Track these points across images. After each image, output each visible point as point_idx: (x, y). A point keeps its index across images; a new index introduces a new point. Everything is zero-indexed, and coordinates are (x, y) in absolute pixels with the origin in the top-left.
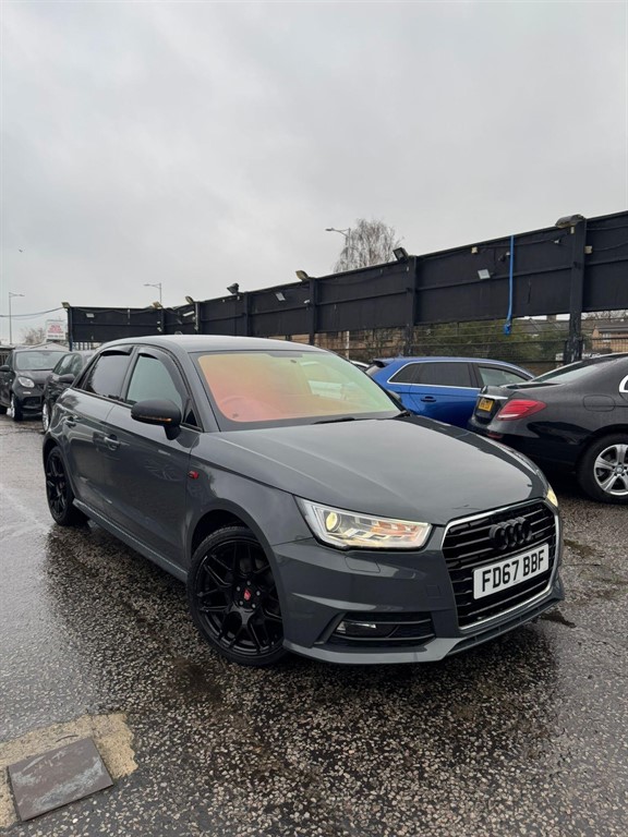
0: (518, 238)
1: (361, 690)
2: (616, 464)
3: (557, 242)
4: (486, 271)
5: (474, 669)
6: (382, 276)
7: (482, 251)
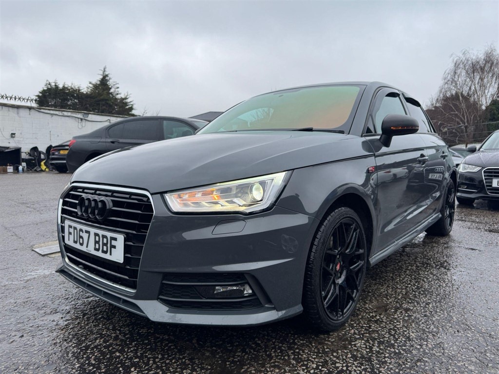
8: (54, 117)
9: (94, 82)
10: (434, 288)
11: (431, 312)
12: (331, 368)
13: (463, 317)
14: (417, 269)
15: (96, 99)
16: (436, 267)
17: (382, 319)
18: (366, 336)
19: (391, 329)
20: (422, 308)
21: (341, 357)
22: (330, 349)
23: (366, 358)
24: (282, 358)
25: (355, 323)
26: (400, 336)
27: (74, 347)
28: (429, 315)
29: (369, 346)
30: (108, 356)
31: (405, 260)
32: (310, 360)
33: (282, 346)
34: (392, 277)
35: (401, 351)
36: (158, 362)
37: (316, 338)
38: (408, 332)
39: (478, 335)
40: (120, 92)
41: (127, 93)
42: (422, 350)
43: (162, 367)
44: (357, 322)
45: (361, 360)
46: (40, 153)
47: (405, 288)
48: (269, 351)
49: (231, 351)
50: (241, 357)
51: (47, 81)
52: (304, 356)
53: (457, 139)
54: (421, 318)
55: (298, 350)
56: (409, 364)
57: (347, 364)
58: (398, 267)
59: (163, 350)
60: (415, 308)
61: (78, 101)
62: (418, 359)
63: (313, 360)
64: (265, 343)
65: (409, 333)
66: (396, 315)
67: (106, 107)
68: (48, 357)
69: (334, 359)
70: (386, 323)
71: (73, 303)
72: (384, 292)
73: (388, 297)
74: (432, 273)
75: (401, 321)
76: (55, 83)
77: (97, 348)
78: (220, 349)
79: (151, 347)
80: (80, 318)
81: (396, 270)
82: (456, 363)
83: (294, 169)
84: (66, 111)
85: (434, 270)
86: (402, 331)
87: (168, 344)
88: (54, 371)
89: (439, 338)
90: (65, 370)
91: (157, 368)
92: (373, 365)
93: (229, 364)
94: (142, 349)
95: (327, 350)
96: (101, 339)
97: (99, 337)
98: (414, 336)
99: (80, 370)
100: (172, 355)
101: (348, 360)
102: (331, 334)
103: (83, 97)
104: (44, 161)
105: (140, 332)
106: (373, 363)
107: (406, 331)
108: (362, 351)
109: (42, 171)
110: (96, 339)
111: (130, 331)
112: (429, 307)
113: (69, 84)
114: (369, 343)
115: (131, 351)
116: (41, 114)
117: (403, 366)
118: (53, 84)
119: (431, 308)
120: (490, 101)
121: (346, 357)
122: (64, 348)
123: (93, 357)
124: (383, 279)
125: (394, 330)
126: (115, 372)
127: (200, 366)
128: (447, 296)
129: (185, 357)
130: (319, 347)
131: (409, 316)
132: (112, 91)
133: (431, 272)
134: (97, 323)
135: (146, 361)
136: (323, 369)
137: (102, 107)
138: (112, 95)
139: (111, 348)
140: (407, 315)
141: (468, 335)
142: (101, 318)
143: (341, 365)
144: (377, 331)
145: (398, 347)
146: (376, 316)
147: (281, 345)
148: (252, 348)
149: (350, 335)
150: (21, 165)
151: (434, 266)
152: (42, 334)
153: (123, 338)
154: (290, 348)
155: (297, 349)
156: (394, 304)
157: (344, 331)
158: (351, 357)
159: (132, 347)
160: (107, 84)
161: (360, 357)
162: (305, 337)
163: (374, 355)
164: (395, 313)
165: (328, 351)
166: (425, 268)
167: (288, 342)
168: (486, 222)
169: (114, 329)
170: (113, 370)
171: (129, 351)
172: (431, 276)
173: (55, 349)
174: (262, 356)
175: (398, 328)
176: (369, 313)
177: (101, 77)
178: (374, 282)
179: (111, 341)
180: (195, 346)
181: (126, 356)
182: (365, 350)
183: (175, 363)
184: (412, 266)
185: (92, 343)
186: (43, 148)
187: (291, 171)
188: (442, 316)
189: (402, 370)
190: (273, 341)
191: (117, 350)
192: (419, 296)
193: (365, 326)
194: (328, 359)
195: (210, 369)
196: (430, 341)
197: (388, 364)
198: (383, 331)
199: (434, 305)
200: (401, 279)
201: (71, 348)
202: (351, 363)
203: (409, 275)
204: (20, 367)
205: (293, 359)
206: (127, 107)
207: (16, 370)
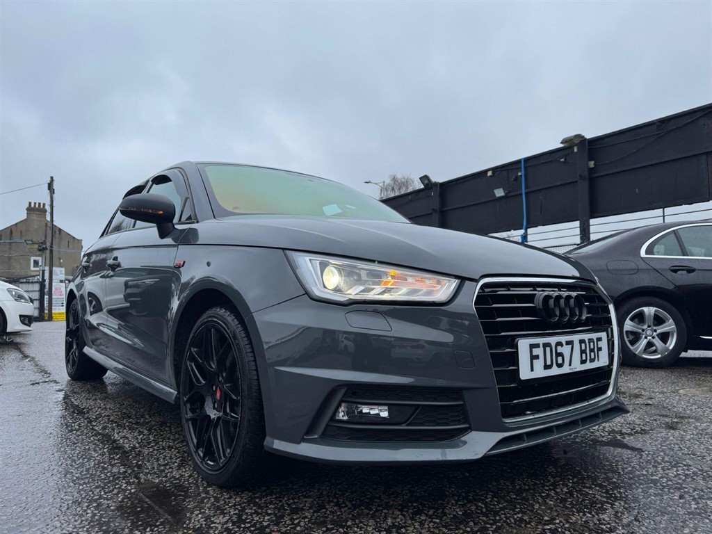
0: (527, 160)
1: (377, 511)
2: (645, 327)
3: (562, 160)
4: (501, 190)
5: (527, 490)
6: (410, 201)
7: (496, 174)
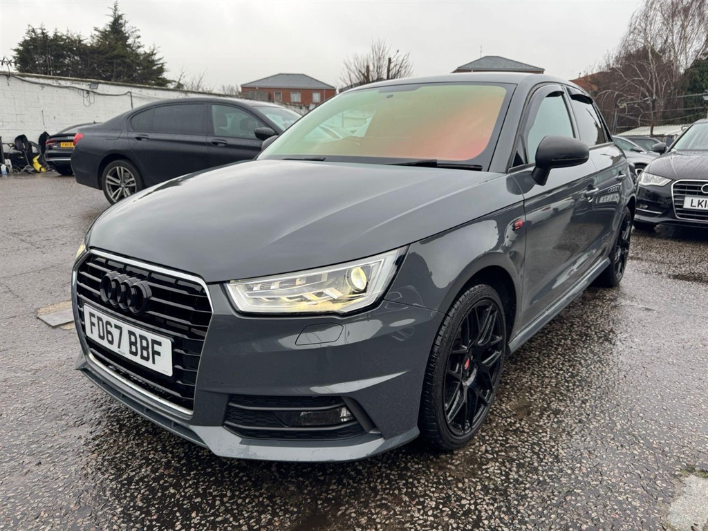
8: (46, 88)
9: (101, 28)
10: (594, 376)
11: (589, 415)
12: (454, 507)
13: (629, 423)
14: (572, 344)
15: (107, 55)
16: (598, 340)
17: (523, 428)
18: (501, 455)
19: (534, 444)
20: (576, 409)
21: (468, 489)
22: (453, 477)
23: (501, 490)
24: (391, 492)
25: (487, 435)
26: (545, 455)
27: (111, 481)
28: (585, 420)
29: (505, 471)
30: (159, 494)
31: (556, 330)
32: (428, 495)
33: (390, 474)
34: (538, 358)
35: (546, 478)
36: (227, 502)
37: (435, 459)
38: (556, 447)
39: (647, 452)
40: (142, 44)
41: (154, 45)
42: (573, 476)
43: (233, 509)
44: (490, 433)
45: (494, 494)
46: (30, 144)
47: (556, 376)
48: (373, 482)
49: (322, 483)
50: (336, 492)
51: (29, 26)
52: (420, 489)
53: (639, 118)
54: (574, 425)
55: (411, 480)
56: (556, 498)
57: (476, 500)
58: (546, 342)
59: (232, 483)
60: (567, 410)
61: (80, 58)
62: (569, 491)
63: (432, 495)
64: (369, 468)
65: (558, 450)
66: (542, 420)
67: (124, 68)
68: (78, 495)
69: (460, 493)
70: (528, 433)
71: (104, 407)
72: (527, 382)
73: (532, 391)
74: (592, 352)
75: (548, 430)
76: (42, 30)
77: (144, 482)
78: (308, 480)
79: (216, 478)
80: (116, 432)
81: (544, 346)
82: (616, 496)
83: (410, 244)
84: (64, 79)
85: (594, 347)
86: (548, 446)
87: (239, 473)
88: (88, 520)
89: (597, 456)
90: (104, 518)
91: (227, 511)
92: (509, 501)
93: (321, 504)
94: (203, 481)
95: (449, 479)
96: (147, 467)
97: (144, 463)
98: (564, 455)
99: (123, 517)
100: (245, 490)
101: (477, 494)
102: (456, 452)
103: (87, 51)
104: (38, 157)
105: (200, 454)
106: (509, 498)
107: (553, 447)
108: (496, 479)
109: (35, 171)
110: (140, 467)
111: (186, 454)
112: (586, 406)
113: (63, 32)
114: (506, 467)
115: (190, 486)
116: (26, 84)
117: (549, 502)
118: (39, 31)
119: (588, 409)
120: (692, 62)
121: (475, 488)
122: (99, 482)
123: (139, 496)
124: (526, 362)
125: (539, 445)
126: (170, 519)
127: (283, 508)
128: (611, 389)
129: (263, 493)
130: (439, 474)
131: (560, 422)
132: (130, 41)
133: (591, 349)
134: (140, 441)
135: (210, 502)
136: (444, 509)
137: (116, 68)
138: (130, 48)
139: (163, 481)
140: (556, 420)
141: (635, 452)
142: (144, 432)
143: (468, 502)
144: (516, 447)
145: (543, 472)
146: (515, 422)
147: (389, 472)
148: (351, 477)
149: (480, 453)
150: (4, 163)
151: (596, 339)
152: (67, 459)
153: (178, 465)
154: (401, 477)
155: (410, 477)
156: (540, 402)
157: (473, 447)
158: (481, 490)
159: (190, 480)
160: (122, 31)
161: (493, 490)
162: (422, 458)
163: (511, 486)
164: (541, 418)
165: (451, 480)
166: (584, 342)
167: (398, 466)
168: (670, 262)
169: (164, 451)
170: (168, 515)
171: (187, 485)
172: (591, 355)
173: (86, 484)
174: (364, 489)
175: (543, 442)
176: (506, 418)
177: (112, 19)
178: (513, 366)
179: (161, 471)
180: (275, 477)
181: (183, 494)
182: (499, 478)
183: (249, 503)
184: (566, 339)
185: (136, 474)
186: (33, 137)
187: (406, 247)
188: (602, 421)
189: (546, 508)
190: (379, 465)
191: (171, 485)
192: (573, 389)
193: (501, 438)
194: (450, 493)
195: (296, 512)
196: (585, 462)
197: (529, 500)
198: (524, 447)
199: (593, 404)
200: (551, 361)
201: (108, 481)
202: (480, 498)
203: (561, 355)
204: (42, 514)
205: (406, 494)
206: (155, 68)
207: (38, 517)
